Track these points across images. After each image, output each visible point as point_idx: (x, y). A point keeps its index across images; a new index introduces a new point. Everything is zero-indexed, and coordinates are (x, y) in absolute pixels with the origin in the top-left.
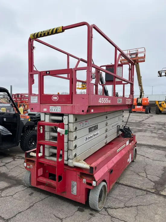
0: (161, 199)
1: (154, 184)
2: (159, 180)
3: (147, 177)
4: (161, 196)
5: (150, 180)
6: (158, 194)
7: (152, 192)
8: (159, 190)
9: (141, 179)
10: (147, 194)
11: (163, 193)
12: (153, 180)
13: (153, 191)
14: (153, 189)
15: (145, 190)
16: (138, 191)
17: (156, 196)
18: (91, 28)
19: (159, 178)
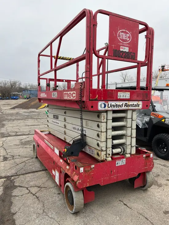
0: (3, 175)
1: (16, 184)
2: (12, 193)
3: (27, 188)
4: (5, 176)
5: (21, 187)
6: (8, 178)
7: (13, 176)
8: (8, 181)
9: (31, 183)
10: (16, 173)
11: (3, 180)
12: (19, 188)
13: (12, 178)
14: (13, 180)
15: (20, 175)
16: (24, 172)
17: (8, 174)
18: (39, 55)
19: (13, 194)
